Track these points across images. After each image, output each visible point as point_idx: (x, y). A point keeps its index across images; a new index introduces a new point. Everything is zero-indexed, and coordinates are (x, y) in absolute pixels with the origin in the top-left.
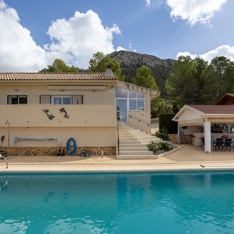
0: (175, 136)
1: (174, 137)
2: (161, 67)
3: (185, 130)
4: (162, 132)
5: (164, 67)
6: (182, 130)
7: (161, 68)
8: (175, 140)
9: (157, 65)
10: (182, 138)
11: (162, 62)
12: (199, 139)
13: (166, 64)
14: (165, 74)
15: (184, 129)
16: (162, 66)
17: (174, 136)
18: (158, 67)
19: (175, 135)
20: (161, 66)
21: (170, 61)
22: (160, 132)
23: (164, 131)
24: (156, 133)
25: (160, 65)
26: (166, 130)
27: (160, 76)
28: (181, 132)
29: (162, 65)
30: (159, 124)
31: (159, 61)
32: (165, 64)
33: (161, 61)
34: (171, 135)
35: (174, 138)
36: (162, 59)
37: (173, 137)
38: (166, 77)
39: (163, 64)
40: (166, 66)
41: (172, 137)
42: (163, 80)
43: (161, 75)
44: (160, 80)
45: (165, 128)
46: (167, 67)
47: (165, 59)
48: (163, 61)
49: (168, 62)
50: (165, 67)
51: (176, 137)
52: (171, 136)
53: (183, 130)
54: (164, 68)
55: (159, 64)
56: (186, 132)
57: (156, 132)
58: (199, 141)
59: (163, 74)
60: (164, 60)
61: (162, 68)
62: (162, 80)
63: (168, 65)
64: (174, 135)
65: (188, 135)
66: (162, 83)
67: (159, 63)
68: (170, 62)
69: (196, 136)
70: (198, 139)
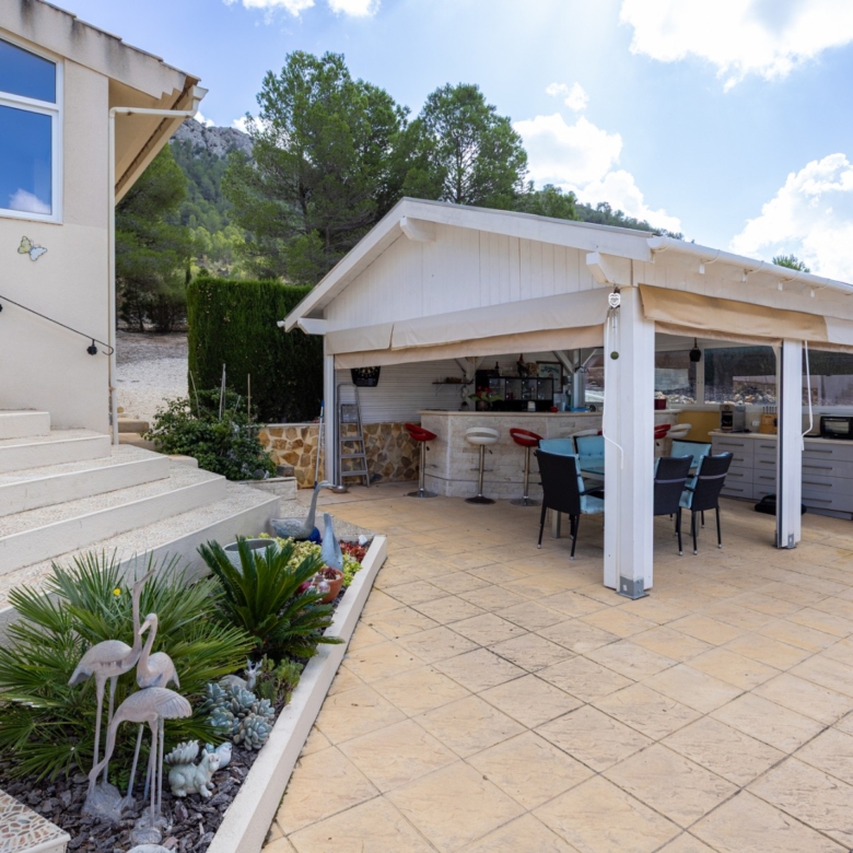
0: (304, 432)
1: (299, 444)
2: (198, 153)
3: (365, 392)
4: (211, 404)
5: (210, 155)
6: (349, 394)
7: (197, 157)
8: (305, 463)
9: (185, 144)
10: (349, 444)
11: (203, 133)
12: (465, 455)
13: (218, 144)
14: (214, 183)
15: (362, 389)
16: (202, 149)
17: (299, 437)
18: (188, 151)
19: (304, 425)
20: (199, 151)
21: (234, 136)
22: (194, 412)
23: (229, 401)
24: (166, 419)
25: (194, 144)
26: (244, 393)
27: (195, 185)
28: (340, 409)
29: (203, 144)
30: (186, 361)
31: (193, 130)
32: (215, 146)
33: (201, 129)
34: (278, 432)
35: (300, 452)
36: (204, 124)
37: (290, 441)
38: (217, 194)
39: (206, 141)
40: (219, 151)
41: (282, 444)
42: (206, 202)
43: (199, 184)
44: (193, 199)
45: (236, 383)
46: (223, 158)
47: (218, 126)
48: (208, 134)
49: (228, 141)
50: (216, 157)
51: (309, 440)
52: (276, 438)
53: (357, 396)
54: (209, 159)
55: (190, 141)
56: (377, 408)
57: (166, 409)
58: (468, 466)
59: (206, 180)
60: (210, 130)
61: (203, 157)
62: (202, 201)
63: (228, 152)
64: (300, 426)
65: (386, 427)
66: (204, 212)
67: (191, 136)
68: (234, 139)
69: (449, 438)
70: (460, 455)
